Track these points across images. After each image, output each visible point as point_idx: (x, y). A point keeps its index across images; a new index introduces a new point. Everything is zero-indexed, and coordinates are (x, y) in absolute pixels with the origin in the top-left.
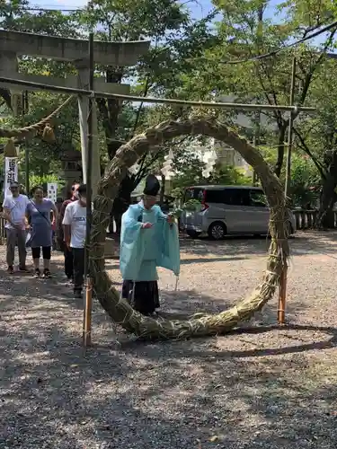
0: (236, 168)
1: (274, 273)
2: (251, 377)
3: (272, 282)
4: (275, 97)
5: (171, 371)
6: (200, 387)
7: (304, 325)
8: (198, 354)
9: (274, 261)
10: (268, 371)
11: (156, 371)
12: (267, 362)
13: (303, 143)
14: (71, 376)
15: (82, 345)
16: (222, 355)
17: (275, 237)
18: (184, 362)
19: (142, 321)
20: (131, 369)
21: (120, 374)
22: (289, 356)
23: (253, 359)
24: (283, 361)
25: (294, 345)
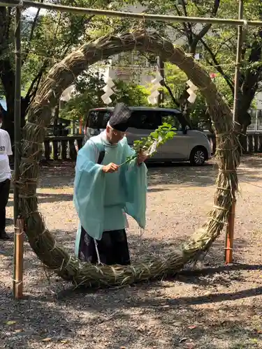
0: (139, 87)
1: (223, 208)
2: (215, 326)
3: (221, 218)
4: (185, 8)
5: (124, 324)
6: (163, 342)
7: (253, 264)
8: (148, 303)
9: (223, 194)
10: (232, 319)
11: (109, 325)
12: (227, 309)
13: (214, 59)
14: (11, 336)
15: (13, 297)
16: (176, 303)
17: (223, 168)
18: (134, 312)
19: (80, 267)
20: (78, 324)
21: (68, 331)
22: (248, 301)
23: (211, 305)
24: (244, 307)
25: (250, 288)
